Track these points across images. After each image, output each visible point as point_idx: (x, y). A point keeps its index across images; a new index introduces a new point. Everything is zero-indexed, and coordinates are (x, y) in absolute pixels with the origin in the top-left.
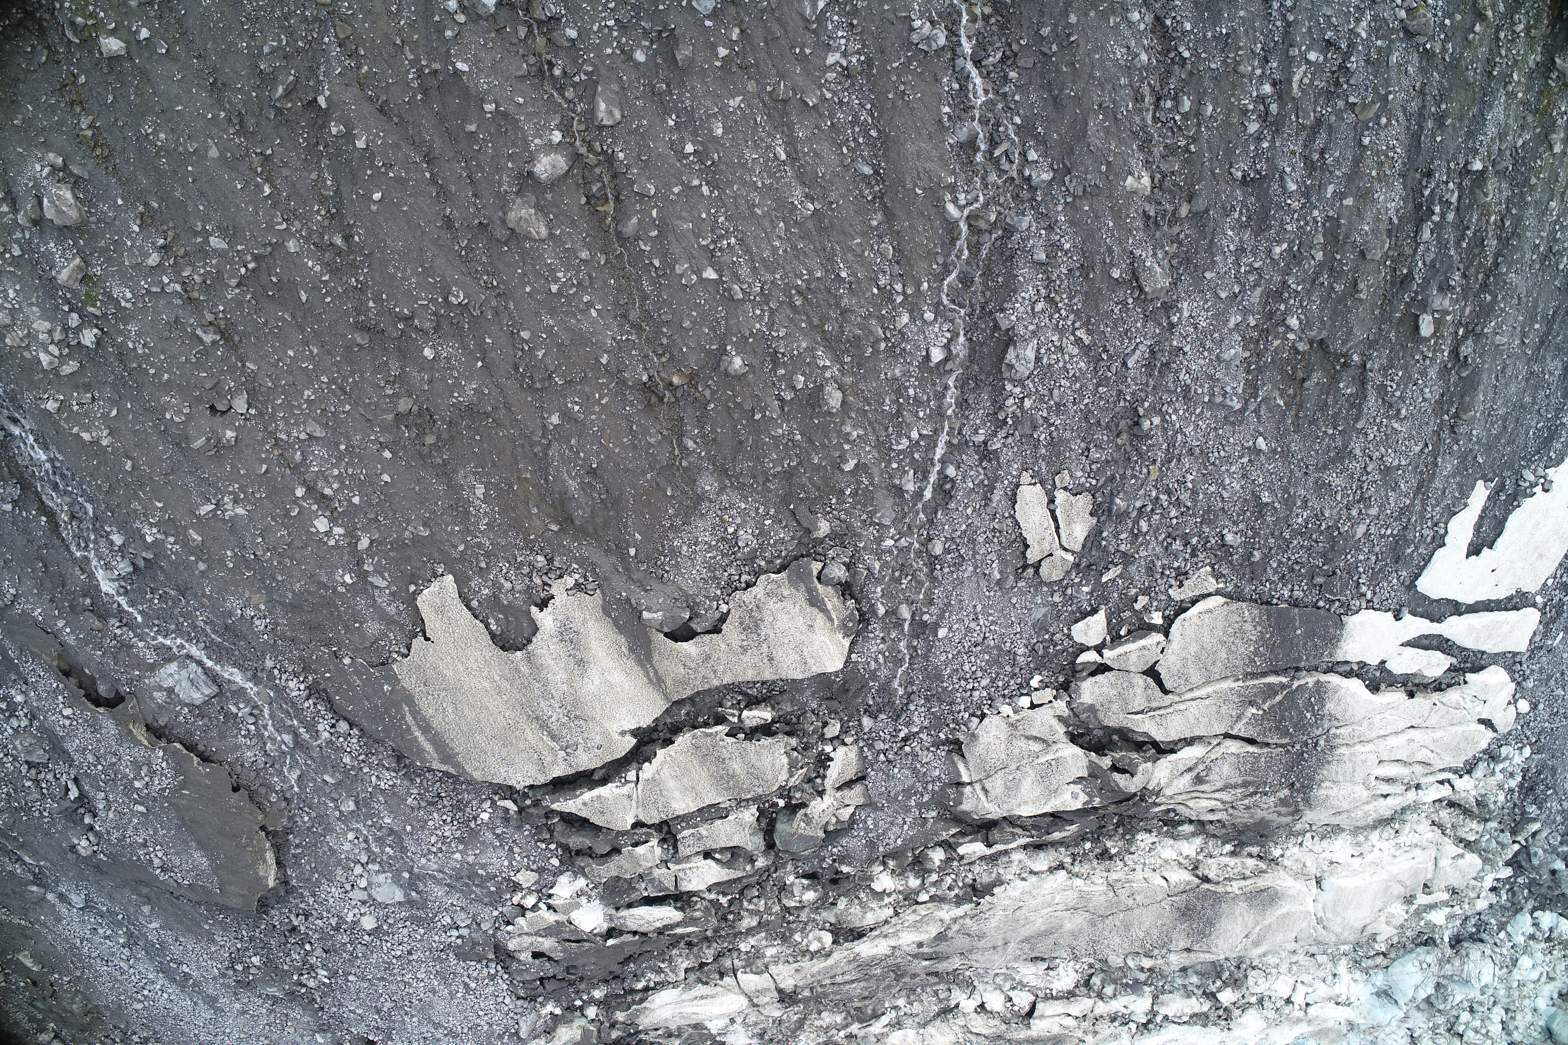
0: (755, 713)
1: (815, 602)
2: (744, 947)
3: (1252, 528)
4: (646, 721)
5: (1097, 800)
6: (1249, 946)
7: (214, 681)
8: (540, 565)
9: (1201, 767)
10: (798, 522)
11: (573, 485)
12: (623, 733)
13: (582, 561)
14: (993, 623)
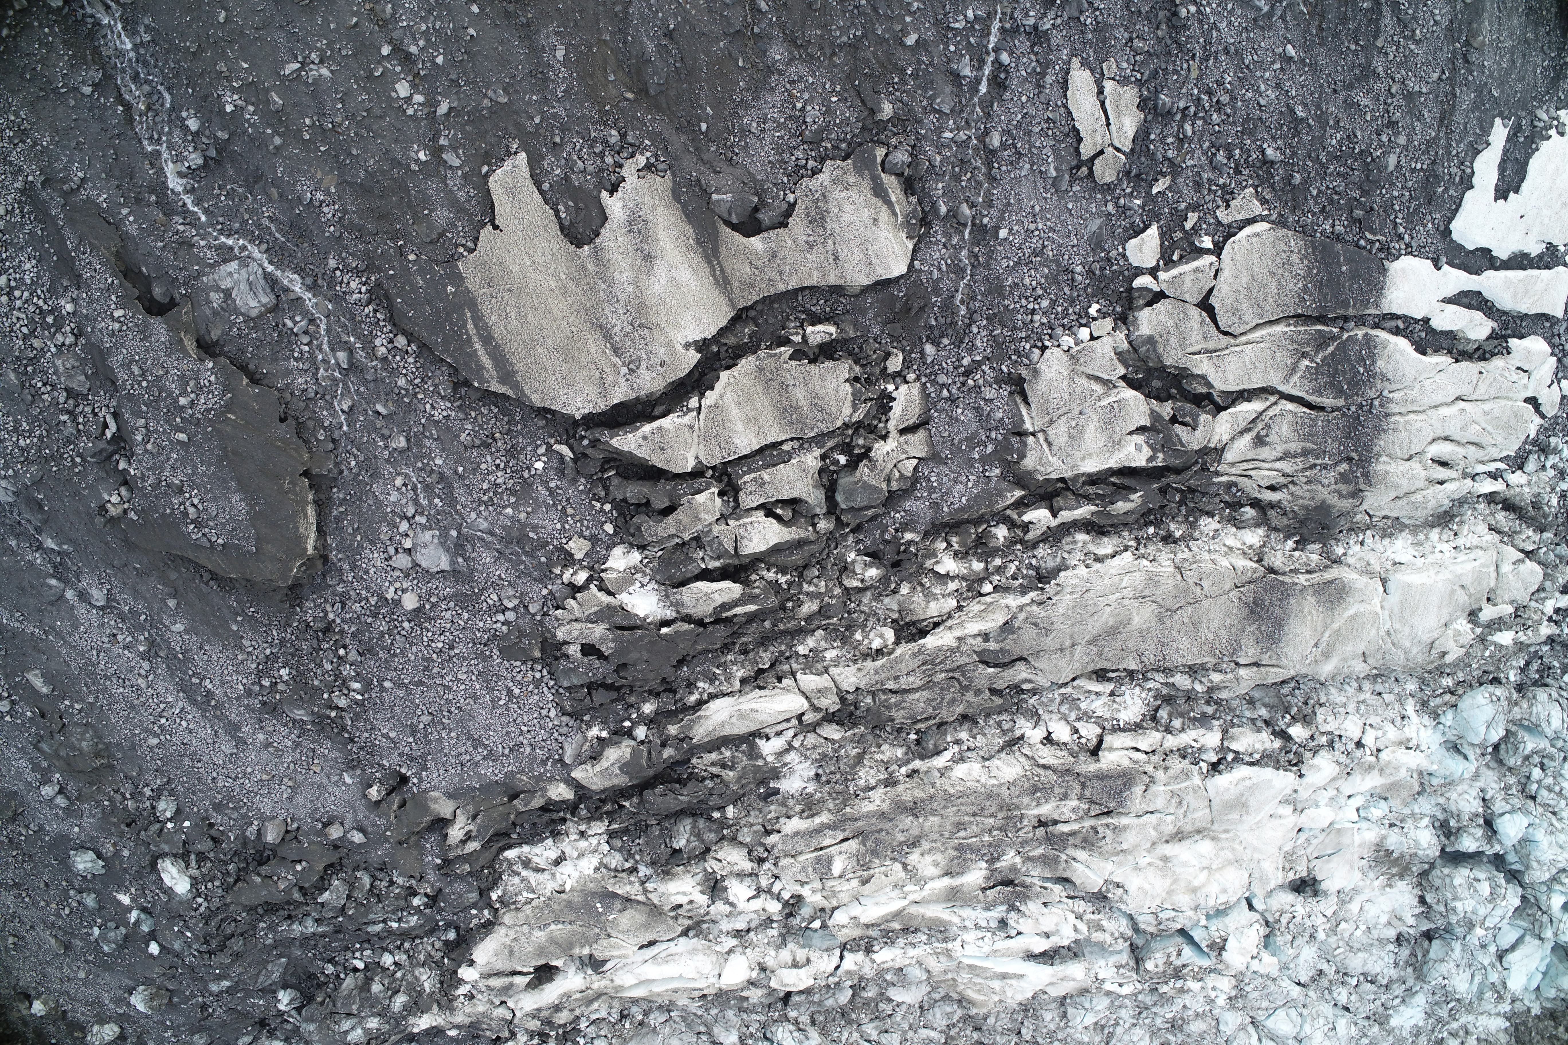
0: (820, 328)
1: (879, 192)
2: (802, 650)
3: (1291, 147)
4: (710, 331)
5: (1161, 455)
6: (1319, 657)
7: (273, 289)
8: (613, 140)
9: (1260, 426)
10: (863, 101)
11: (650, 46)
12: (687, 346)
13: (655, 137)
14: (1052, 230)
